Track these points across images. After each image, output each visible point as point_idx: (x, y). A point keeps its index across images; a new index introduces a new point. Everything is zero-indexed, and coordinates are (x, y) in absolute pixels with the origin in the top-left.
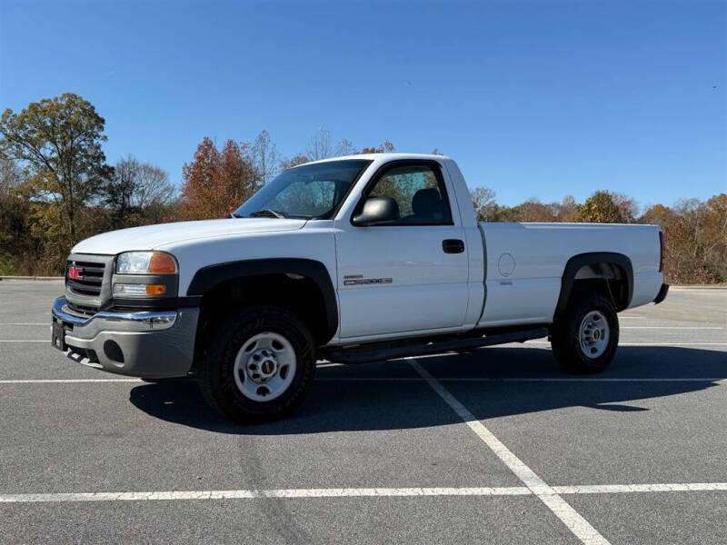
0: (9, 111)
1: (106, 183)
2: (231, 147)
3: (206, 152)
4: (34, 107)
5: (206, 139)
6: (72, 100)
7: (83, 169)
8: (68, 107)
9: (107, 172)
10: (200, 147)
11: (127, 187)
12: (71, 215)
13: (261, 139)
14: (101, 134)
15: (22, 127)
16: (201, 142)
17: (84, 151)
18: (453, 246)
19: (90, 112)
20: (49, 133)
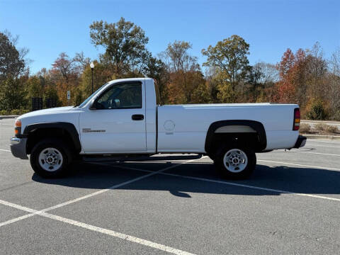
0: (210, 46)
1: (248, 74)
2: (301, 52)
3: (288, 56)
4: (220, 44)
5: (288, 49)
6: (236, 37)
7: (239, 68)
8: (234, 41)
9: (249, 68)
10: (285, 54)
11: (258, 75)
12: (233, 88)
13: (316, 46)
14: (247, 52)
15: (215, 52)
16: (286, 51)
17: (241, 60)
18: (138, 118)
19: (242, 42)
20: (225, 54)
